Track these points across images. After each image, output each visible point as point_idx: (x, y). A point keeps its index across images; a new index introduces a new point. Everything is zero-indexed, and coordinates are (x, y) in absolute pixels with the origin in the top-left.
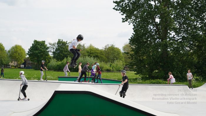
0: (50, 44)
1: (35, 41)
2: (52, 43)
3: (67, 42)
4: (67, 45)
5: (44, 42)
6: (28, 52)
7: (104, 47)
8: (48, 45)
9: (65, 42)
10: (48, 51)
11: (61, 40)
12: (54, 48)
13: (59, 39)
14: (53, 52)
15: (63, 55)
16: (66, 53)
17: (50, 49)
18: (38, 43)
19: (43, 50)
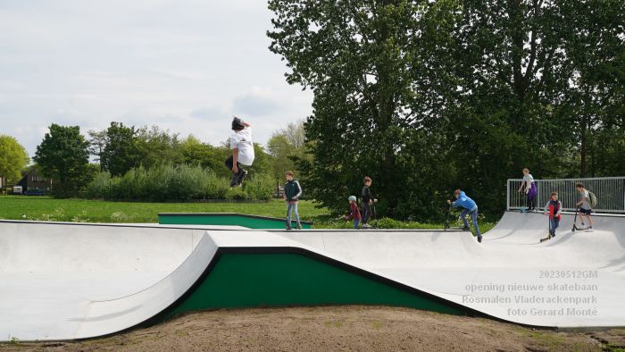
0: (92, 135)
1: (54, 128)
2: (97, 131)
3: (133, 128)
4: (134, 136)
5: (77, 128)
6: (37, 153)
7: (225, 141)
8: (87, 138)
9: (128, 129)
10: (88, 152)
11: (119, 126)
12: (101, 145)
13: (112, 123)
14: (100, 154)
15: (124, 161)
16: (132, 157)
17: (92, 147)
18: (63, 131)
19: (74, 149)
